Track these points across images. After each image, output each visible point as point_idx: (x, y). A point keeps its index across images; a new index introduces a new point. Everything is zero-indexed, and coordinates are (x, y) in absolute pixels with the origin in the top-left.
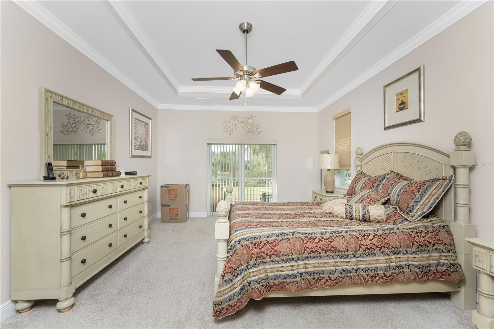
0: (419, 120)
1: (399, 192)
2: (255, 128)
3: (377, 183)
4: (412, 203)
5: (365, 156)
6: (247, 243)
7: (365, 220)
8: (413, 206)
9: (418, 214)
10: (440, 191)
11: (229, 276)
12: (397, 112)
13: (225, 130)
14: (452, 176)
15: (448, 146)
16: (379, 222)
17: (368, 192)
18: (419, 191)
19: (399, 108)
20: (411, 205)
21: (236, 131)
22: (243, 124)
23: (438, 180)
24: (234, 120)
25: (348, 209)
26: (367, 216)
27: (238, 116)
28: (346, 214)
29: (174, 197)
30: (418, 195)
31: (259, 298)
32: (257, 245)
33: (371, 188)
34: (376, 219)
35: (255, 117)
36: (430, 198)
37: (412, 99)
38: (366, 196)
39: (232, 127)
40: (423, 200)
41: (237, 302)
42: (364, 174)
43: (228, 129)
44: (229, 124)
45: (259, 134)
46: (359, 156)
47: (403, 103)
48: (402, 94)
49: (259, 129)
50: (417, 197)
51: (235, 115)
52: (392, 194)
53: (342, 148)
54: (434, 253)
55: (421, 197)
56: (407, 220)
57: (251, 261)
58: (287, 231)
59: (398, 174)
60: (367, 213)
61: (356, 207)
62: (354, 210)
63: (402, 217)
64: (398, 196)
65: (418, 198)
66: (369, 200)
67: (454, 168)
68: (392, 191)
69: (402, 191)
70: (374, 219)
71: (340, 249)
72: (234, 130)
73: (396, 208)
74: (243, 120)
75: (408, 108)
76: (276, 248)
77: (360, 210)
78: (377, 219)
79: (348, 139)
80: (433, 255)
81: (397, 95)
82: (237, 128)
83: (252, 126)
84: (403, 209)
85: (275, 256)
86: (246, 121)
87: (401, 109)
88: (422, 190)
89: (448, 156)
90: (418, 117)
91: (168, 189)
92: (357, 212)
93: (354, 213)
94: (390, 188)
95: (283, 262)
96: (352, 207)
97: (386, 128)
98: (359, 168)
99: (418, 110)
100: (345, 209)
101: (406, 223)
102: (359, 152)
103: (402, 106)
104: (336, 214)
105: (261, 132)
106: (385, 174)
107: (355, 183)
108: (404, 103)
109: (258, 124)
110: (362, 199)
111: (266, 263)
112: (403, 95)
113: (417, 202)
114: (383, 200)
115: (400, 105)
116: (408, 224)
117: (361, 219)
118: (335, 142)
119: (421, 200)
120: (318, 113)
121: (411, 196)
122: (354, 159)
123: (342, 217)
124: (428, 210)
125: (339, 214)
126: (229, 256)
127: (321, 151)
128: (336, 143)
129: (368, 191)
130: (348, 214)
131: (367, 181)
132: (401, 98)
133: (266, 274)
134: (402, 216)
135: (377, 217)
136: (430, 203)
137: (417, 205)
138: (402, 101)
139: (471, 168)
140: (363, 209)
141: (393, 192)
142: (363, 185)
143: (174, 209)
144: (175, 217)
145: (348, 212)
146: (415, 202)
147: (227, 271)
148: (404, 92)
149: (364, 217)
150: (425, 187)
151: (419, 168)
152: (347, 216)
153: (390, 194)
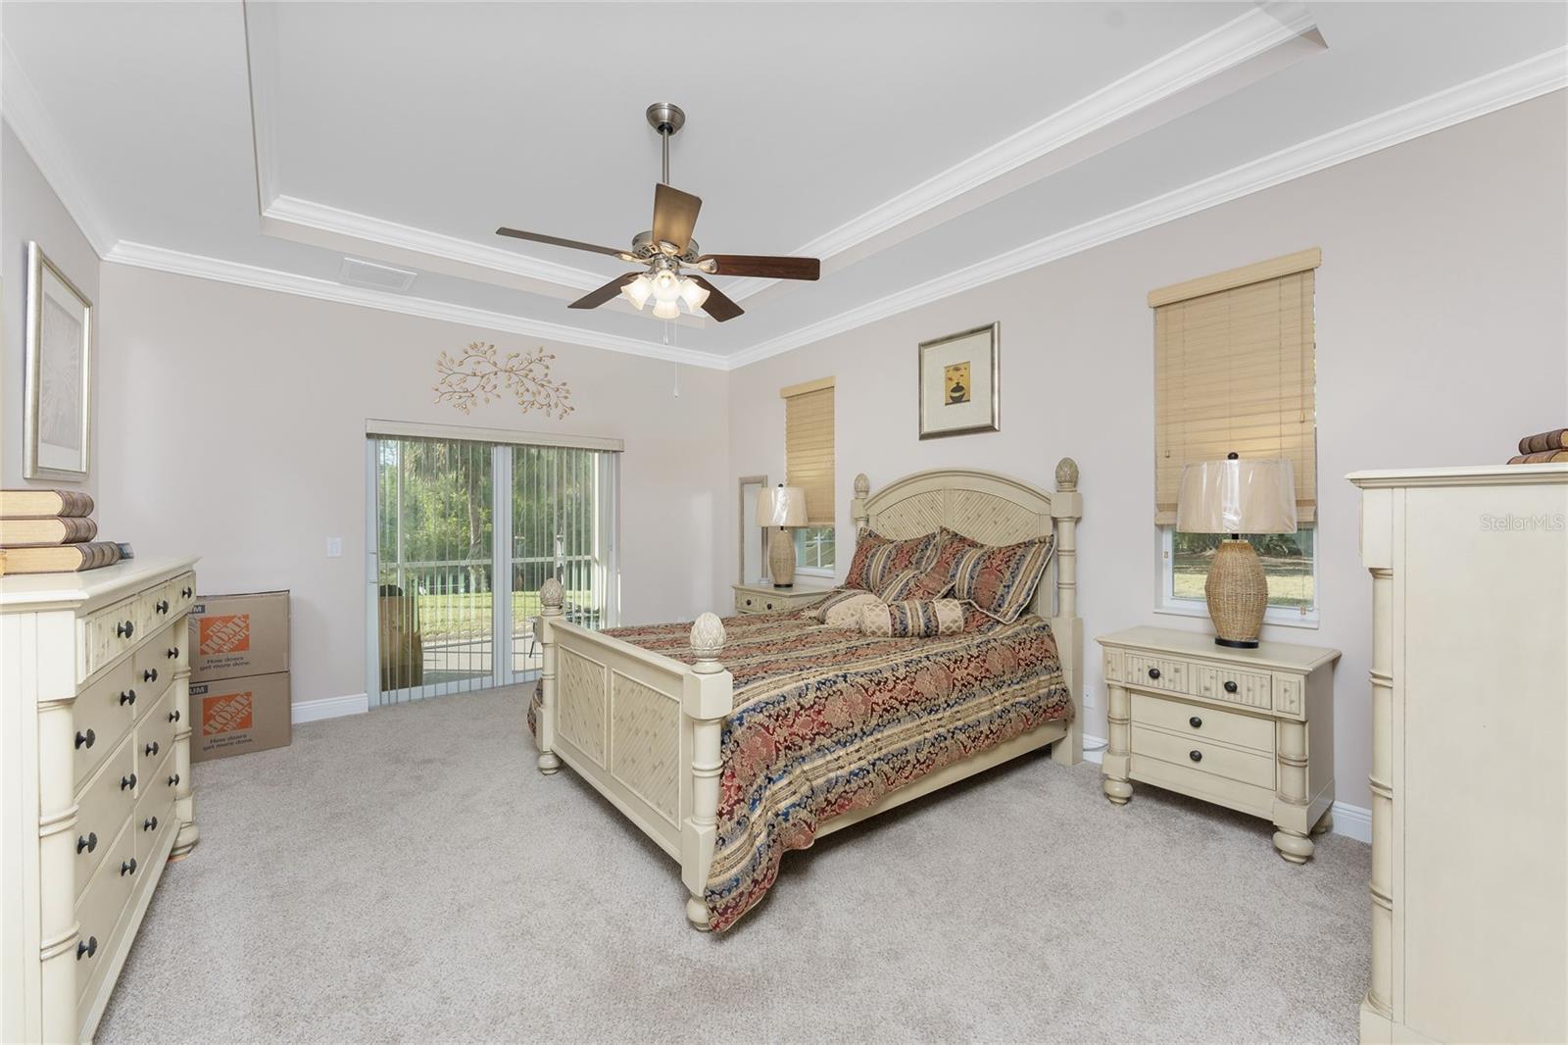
0: (990, 428)
1: (972, 570)
2: (552, 393)
3: (917, 555)
4: (1000, 590)
5: (873, 499)
6: (760, 718)
7: (930, 633)
8: (1002, 595)
9: (1013, 609)
10: (1039, 563)
11: (742, 808)
12: (946, 404)
13: (444, 388)
14: (1052, 535)
15: (1046, 482)
16: (953, 634)
17: (911, 575)
18: (1009, 567)
19: (951, 397)
20: (999, 593)
21: (487, 401)
22: (512, 375)
23: (1032, 543)
24: (480, 359)
25: (897, 614)
26: (934, 623)
27: (492, 346)
28: (893, 625)
29: (232, 650)
30: (1008, 575)
31: (809, 843)
32: (780, 718)
33: (906, 566)
34: (948, 628)
35: (553, 357)
36: (1025, 577)
37: (978, 383)
38: (911, 584)
39: (472, 383)
40: (1017, 582)
41: (768, 869)
42: (876, 536)
43: (457, 389)
44: (456, 369)
45: (565, 415)
46: (862, 495)
47: (958, 388)
48: (957, 369)
49: (566, 398)
50: (1007, 577)
51: (483, 344)
52: (958, 575)
53: (809, 472)
54: (1043, 675)
55: (1013, 577)
56: (998, 622)
57: (777, 759)
58: (831, 675)
59: (957, 535)
60: (932, 618)
61: (910, 609)
62: (909, 614)
63: (987, 619)
64: (972, 578)
65: (1009, 579)
66: (921, 591)
67: (1055, 521)
68: (957, 570)
69: (980, 567)
70: (946, 628)
71: (928, 696)
72: (478, 393)
73: (970, 604)
74: (515, 362)
75: (969, 401)
76: (821, 718)
77: (920, 614)
78: (951, 628)
79: (826, 451)
80: (1042, 678)
81: (948, 369)
82: (489, 388)
83: (543, 386)
84: (984, 604)
85: (822, 737)
86: (522, 366)
87: (956, 400)
88: (1012, 564)
89: (1048, 500)
90: (988, 422)
91: (202, 615)
92: (915, 619)
93: (910, 621)
94: (953, 565)
95: (839, 746)
96: (904, 608)
97: (924, 437)
98: (862, 524)
99: (990, 409)
100: (891, 614)
101: (998, 628)
102: (861, 484)
103: (958, 395)
104: (874, 628)
105: (572, 409)
106: (927, 536)
107: (867, 557)
108: (962, 388)
109: (564, 384)
110: (906, 592)
111: (803, 759)
112: (960, 373)
113: (1008, 587)
114: (944, 591)
115: (953, 391)
116: (1001, 629)
117: (922, 633)
118: (785, 457)
119: (1013, 582)
120: (731, 372)
121: (997, 577)
122: (852, 501)
123: (885, 634)
124: (1025, 600)
125: (879, 628)
126: (728, 762)
127: (741, 479)
128: (789, 459)
129: (909, 573)
130: (898, 626)
131: (894, 552)
132: (955, 376)
133: (808, 783)
134: (987, 616)
135: (951, 625)
136: (1027, 587)
137: (1008, 593)
138: (958, 383)
139: (1078, 520)
140: (926, 611)
141: (959, 571)
142: (886, 562)
143: (230, 698)
144: (240, 732)
145: (898, 620)
146: (1005, 586)
147: (736, 798)
148: (962, 367)
149: (928, 628)
150: (1017, 557)
151: (996, 523)
152: (895, 630)
153: (954, 576)
